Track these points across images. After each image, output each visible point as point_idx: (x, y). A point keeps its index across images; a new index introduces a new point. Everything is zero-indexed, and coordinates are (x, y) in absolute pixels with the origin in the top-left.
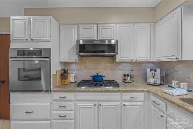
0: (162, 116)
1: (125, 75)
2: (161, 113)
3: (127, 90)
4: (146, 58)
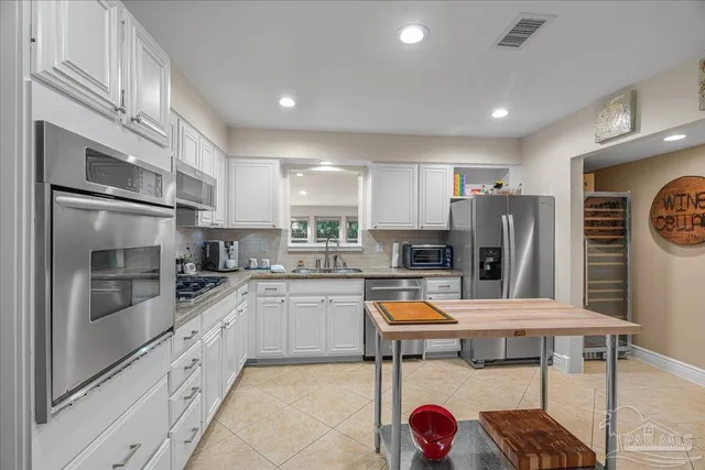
0: (283, 301)
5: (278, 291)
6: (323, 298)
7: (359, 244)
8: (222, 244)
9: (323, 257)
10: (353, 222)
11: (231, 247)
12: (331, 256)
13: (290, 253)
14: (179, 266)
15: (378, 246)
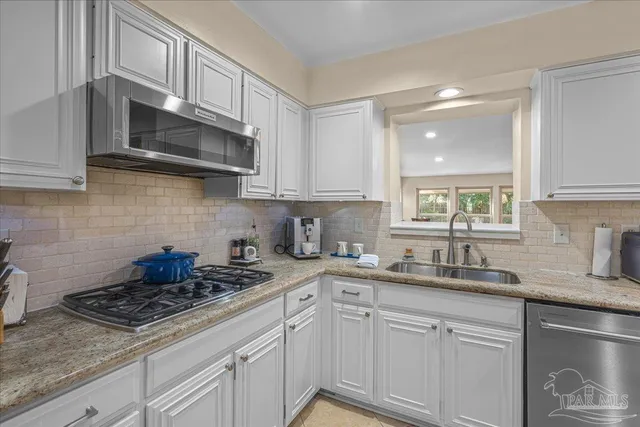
0: (367, 315)
1: (235, 243)
2: (363, 310)
3: (295, 281)
4: (295, 191)
5: (361, 298)
6: (435, 322)
7: (515, 227)
8: (297, 221)
9: (444, 246)
10: (507, 189)
11: (309, 226)
12: (459, 246)
13: (393, 236)
14: (238, 249)
15: (555, 232)
